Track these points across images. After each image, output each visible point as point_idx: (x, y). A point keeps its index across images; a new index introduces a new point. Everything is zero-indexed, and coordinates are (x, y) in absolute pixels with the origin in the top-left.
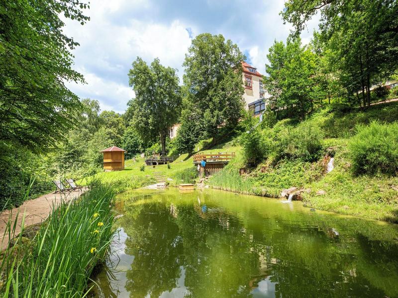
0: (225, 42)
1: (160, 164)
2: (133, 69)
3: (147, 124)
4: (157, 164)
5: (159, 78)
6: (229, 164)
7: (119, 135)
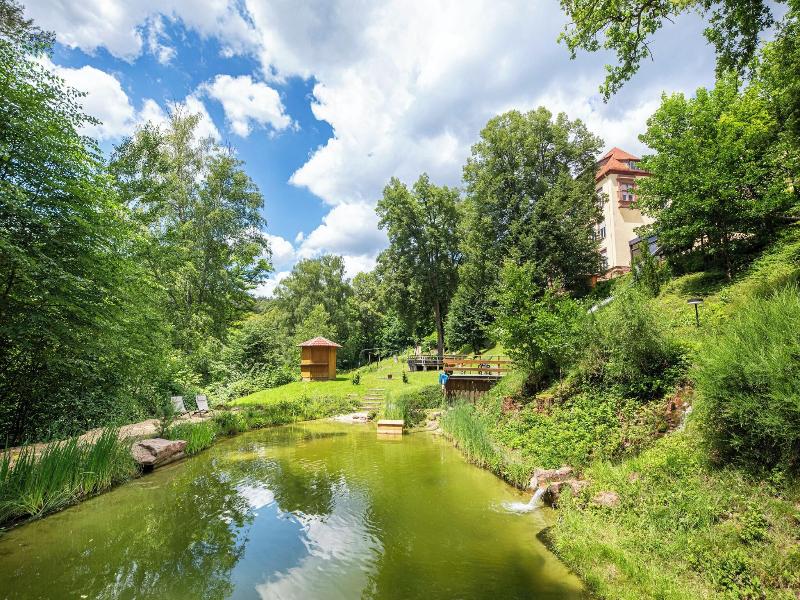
0: (554, 120)
1: (429, 369)
2: (382, 199)
3: (405, 294)
4: (425, 368)
5: (429, 209)
6: (502, 383)
7: (379, 314)
